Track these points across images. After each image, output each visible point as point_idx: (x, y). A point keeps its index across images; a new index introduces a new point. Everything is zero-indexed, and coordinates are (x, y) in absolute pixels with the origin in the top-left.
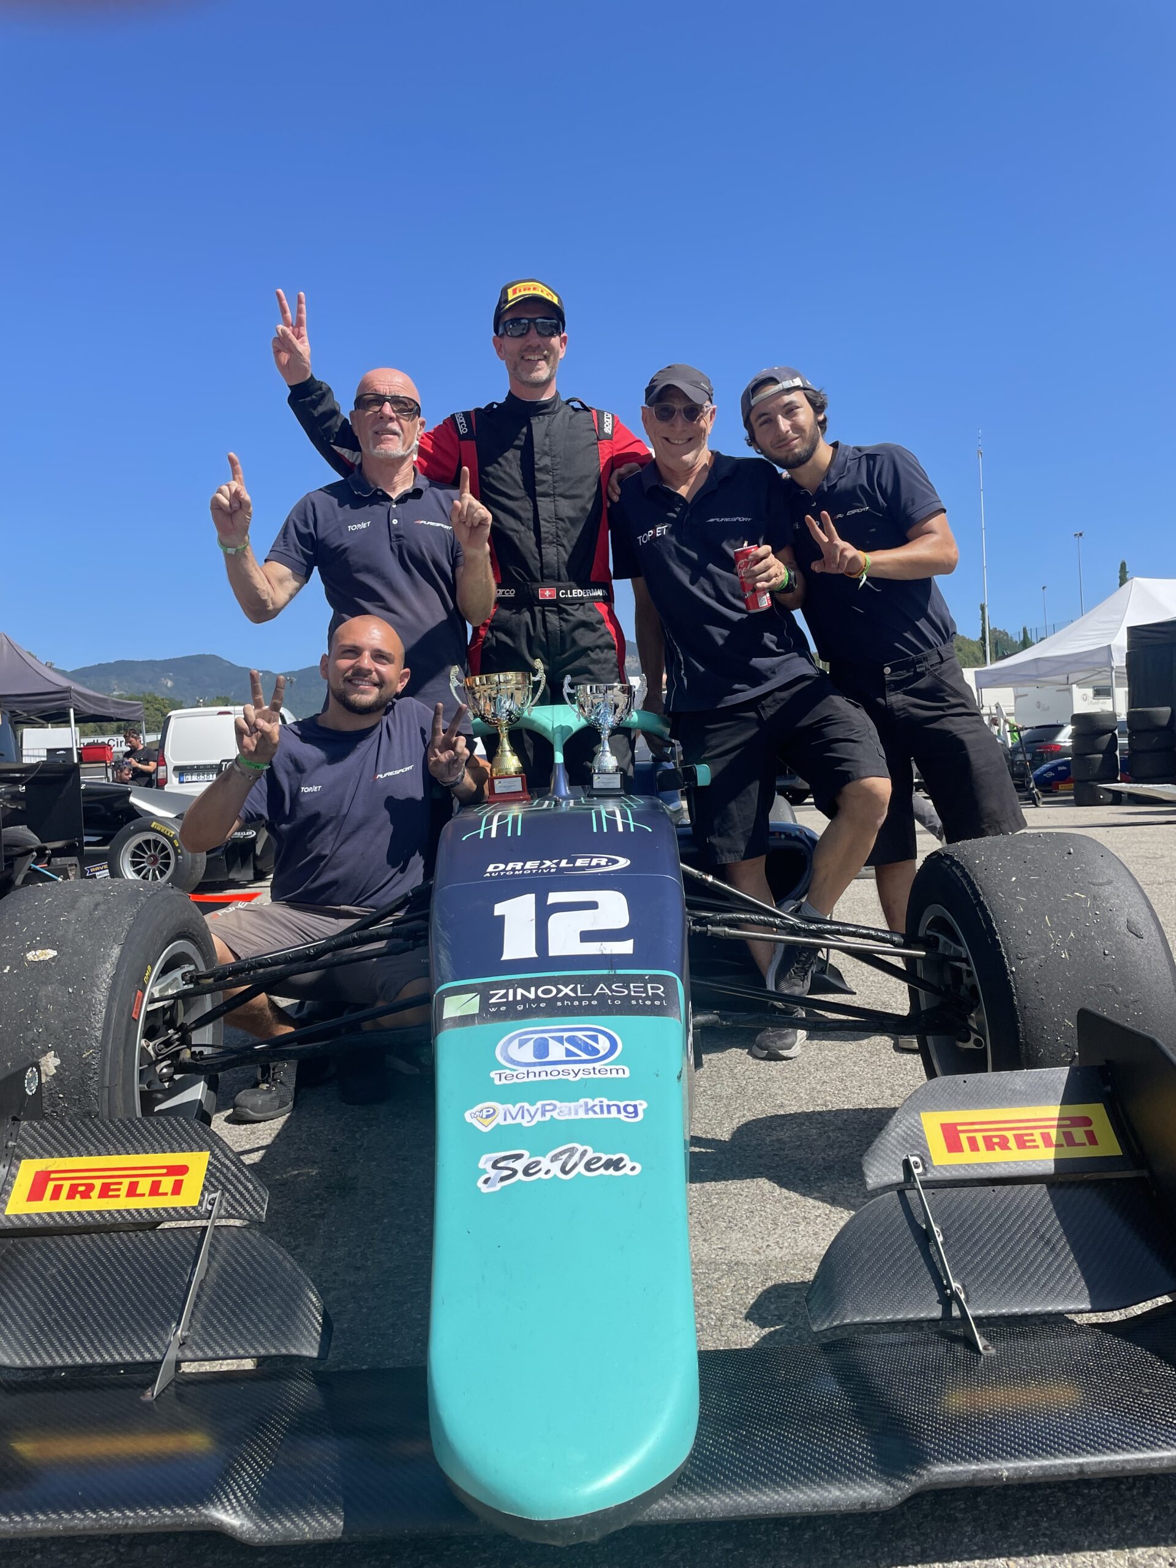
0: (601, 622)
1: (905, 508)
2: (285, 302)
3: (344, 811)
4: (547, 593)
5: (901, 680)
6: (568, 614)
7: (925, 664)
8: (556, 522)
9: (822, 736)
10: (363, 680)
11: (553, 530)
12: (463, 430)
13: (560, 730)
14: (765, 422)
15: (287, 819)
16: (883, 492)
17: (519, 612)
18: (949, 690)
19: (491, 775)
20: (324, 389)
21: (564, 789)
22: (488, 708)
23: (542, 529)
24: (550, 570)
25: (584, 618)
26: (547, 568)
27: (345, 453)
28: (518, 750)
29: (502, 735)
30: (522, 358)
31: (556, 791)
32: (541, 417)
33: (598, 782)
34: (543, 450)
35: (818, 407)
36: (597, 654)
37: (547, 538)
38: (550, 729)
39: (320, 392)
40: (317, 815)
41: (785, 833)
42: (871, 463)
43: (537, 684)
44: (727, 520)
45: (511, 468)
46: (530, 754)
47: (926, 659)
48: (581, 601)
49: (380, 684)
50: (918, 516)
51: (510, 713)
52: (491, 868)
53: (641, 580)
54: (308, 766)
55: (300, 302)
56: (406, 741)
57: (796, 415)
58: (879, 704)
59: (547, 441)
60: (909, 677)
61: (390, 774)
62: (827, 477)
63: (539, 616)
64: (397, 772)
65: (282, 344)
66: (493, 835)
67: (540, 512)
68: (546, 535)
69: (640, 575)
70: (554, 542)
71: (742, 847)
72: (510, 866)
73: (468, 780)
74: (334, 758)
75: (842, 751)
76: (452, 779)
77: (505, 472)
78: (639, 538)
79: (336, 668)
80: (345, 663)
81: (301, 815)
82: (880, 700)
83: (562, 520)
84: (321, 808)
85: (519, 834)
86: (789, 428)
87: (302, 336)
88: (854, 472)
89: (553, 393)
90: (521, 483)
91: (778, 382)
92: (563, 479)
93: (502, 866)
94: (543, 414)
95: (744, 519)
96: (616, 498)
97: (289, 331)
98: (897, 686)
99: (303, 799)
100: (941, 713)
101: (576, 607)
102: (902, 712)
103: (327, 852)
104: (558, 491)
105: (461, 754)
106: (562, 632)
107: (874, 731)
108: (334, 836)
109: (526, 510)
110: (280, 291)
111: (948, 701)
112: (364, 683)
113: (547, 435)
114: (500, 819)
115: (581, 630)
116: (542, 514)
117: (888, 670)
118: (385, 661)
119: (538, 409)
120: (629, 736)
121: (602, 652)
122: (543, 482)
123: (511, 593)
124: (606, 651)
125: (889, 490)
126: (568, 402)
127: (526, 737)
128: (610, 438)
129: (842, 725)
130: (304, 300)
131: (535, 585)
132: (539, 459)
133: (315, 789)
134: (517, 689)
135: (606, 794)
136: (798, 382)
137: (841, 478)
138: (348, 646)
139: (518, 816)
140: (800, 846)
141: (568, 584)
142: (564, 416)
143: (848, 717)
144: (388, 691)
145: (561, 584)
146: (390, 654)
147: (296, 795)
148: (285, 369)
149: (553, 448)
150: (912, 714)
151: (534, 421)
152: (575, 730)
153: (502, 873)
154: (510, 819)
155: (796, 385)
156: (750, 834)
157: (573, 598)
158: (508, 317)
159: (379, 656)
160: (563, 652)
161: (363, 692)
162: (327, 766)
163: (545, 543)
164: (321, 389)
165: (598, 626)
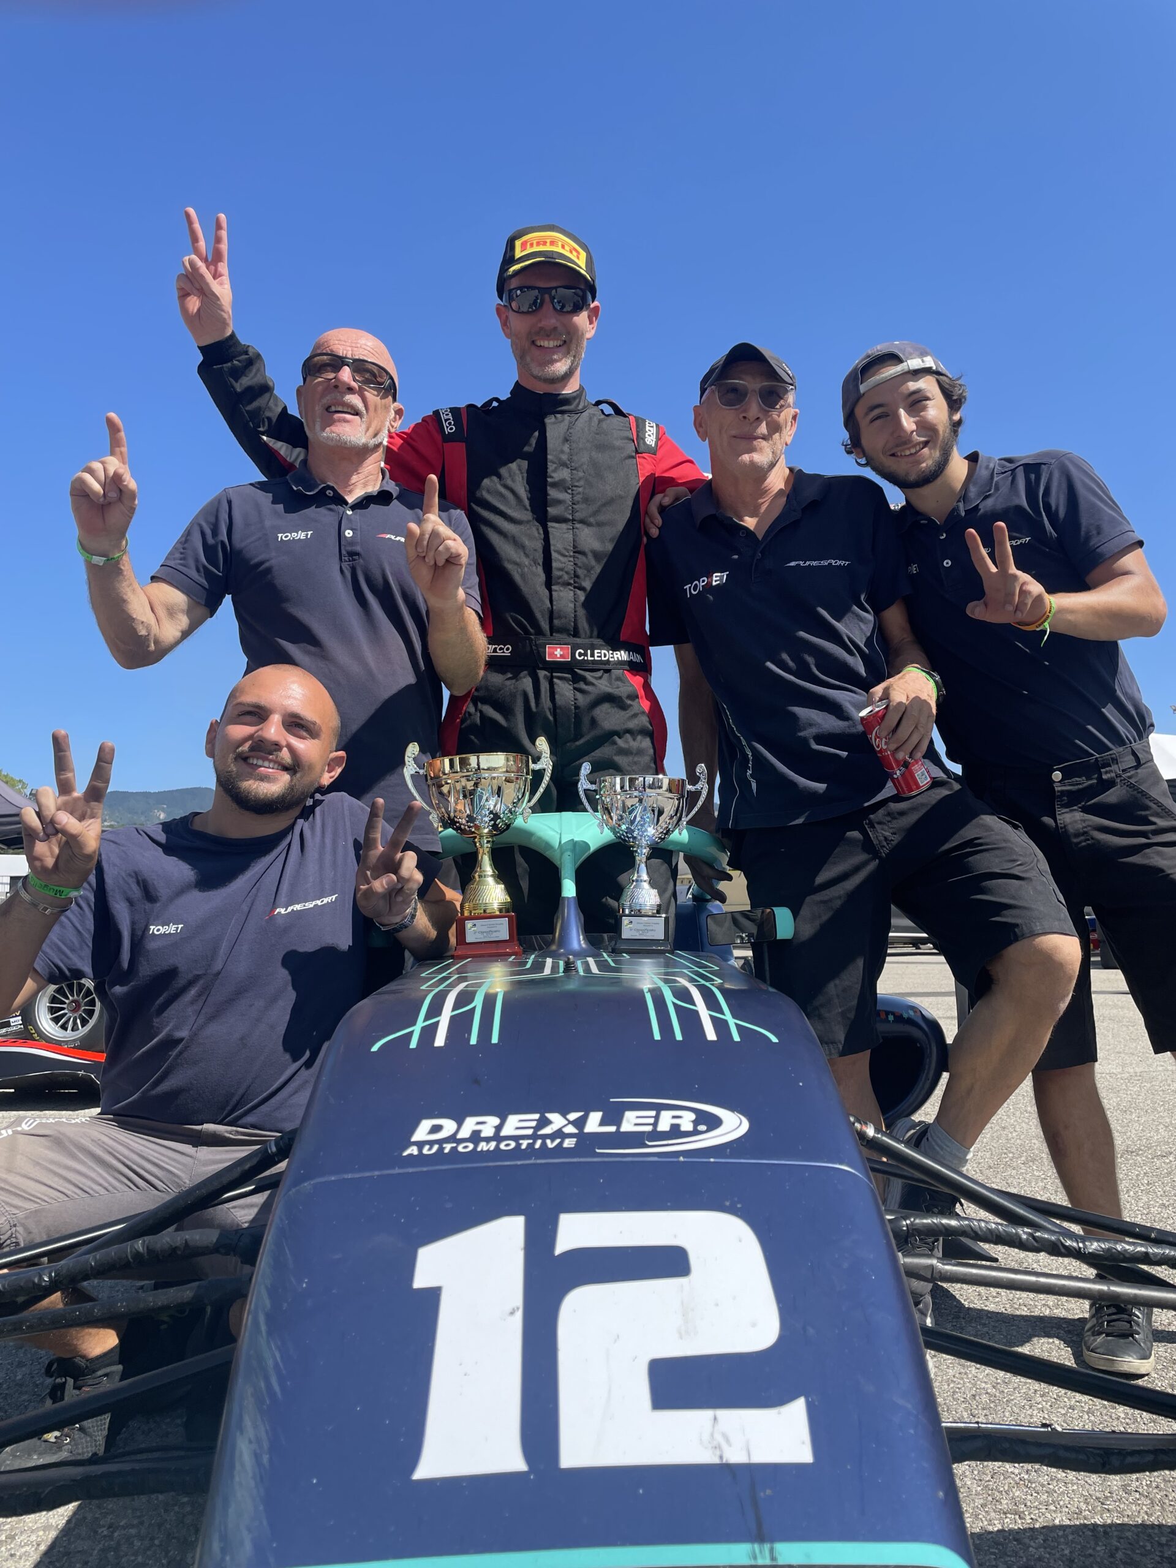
0: (634, 697)
1: (1088, 538)
2: (197, 226)
3: (218, 965)
4: (557, 653)
5: (1079, 791)
6: (587, 683)
7: (1114, 767)
8: (574, 557)
9: (967, 869)
10: (264, 759)
11: (570, 567)
12: (449, 429)
13: (570, 847)
14: (878, 418)
15: (123, 977)
16: (1053, 517)
17: (516, 677)
18: (1154, 806)
19: (462, 913)
20: (251, 354)
21: (577, 940)
22: (460, 807)
23: (554, 565)
24: (563, 620)
25: (609, 690)
26: (560, 617)
27: (281, 448)
28: (505, 873)
29: (481, 851)
30: (533, 342)
31: (563, 941)
32: (558, 416)
33: (630, 929)
34: (560, 459)
35: (954, 402)
36: (627, 742)
37: (560, 577)
38: (556, 845)
39: (244, 357)
40: (171, 973)
41: (893, 1014)
42: (1033, 476)
43: (538, 775)
44: (814, 563)
45: (513, 481)
46: (525, 884)
47: (1115, 761)
48: (607, 667)
49: (294, 767)
50: (1108, 548)
51: (496, 816)
52: (422, 1132)
53: (688, 647)
54: (163, 892)
55: (219, 227)
56: (328, 858)
57: (924, 408)
58: (1045, 826)
59: (566, 448)
60: (1091, 786)
61: (298, 907)
62: (964, 496)
63: (544, 686)
64: (310, 905)
65: (192, 284)
66: (440, 1041)
67: (552, 542)
68: (560, 573)
69: (688, 641)
70: (570, 584)
71: (841, 1036)
72: (470, 1124)
73: (422, 922)
74: (207, 882)
75: (1001, 892)
76: (397, 919)
77: (506, 487)
78: (687, 587)
79: (225, 737)
80: (239, 731)
81: (145, 970)
82: (1047, 820)
83: (583, 553)
84: (179, 960)
85: (495, 1039)
86: (914, 427)
87: (221, 275)
88: (1005, 489)
89: (577, 387)
90: (527, 503)
91: (900, 361)
92: (586, 500)
93: (449, 1126)
94: (563, 412)
95: (839, 563)
96: (654, 532)
97: (200, 264)
98: (1073, 799)
99: (151, 945)
100: (1143, 840)
101: (599, 674)
102: (1082, 838)
103: (183, 1033)
104: (578, 516)
105: (408, 880)
106: (577, 708)
107: (1044, 865)
108: (197, 1007)
109: (531, 537)
110: (191, 211)
111: (1154, 823)
112: (266, 764)
113: (566, 440)
114: (460, 1001)
115: (606, 707)
116: (556, 544)
117: (1057, 776)
118: (305, 734)
119: (555, 404)
120: (670, 863)
121: (634, 740)
122: (559, 502)
123: (506, 651)
124: (639, 738)
125: (1062, 513)
126: (598, 403)
127: (519, 859)
128: (653, 452)
129: (997, 852)
130: (224, 224)
131: (541, 640)
132: (555, 471)
133: (172, 929)
134: (508, 780)
135: (642, 949)
136: (929, 362)
137: (986, 497)
138: (249, 705)
139: (495, 995)
140: (916, 1033)
141: (587, 641)
142: (591, 418)
143: (1006, 841)
144: (304, 781)
145: (578, 640)
146: (314, 724)
147: (139, 939)
148: (194, 321)
149: (575, 458)
150: (1098, 841)
151: (549, 420)
152: (593, 848)
153: (448, 1147)
154: (478, 1002)
155: (928, 365)
156: (852, 1015)
157: (594, 662)
158: (514, 283)
159: (295, 724)
160: (578, 736)
161: (263, 778)
162: (196, 895)
163: (558, 584)
164: (246, 353)
165: (629, 702)
